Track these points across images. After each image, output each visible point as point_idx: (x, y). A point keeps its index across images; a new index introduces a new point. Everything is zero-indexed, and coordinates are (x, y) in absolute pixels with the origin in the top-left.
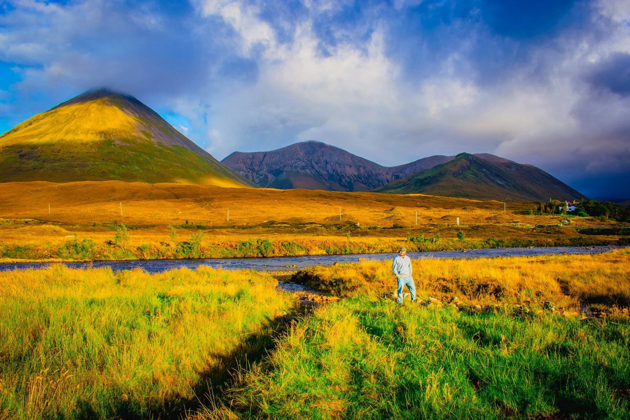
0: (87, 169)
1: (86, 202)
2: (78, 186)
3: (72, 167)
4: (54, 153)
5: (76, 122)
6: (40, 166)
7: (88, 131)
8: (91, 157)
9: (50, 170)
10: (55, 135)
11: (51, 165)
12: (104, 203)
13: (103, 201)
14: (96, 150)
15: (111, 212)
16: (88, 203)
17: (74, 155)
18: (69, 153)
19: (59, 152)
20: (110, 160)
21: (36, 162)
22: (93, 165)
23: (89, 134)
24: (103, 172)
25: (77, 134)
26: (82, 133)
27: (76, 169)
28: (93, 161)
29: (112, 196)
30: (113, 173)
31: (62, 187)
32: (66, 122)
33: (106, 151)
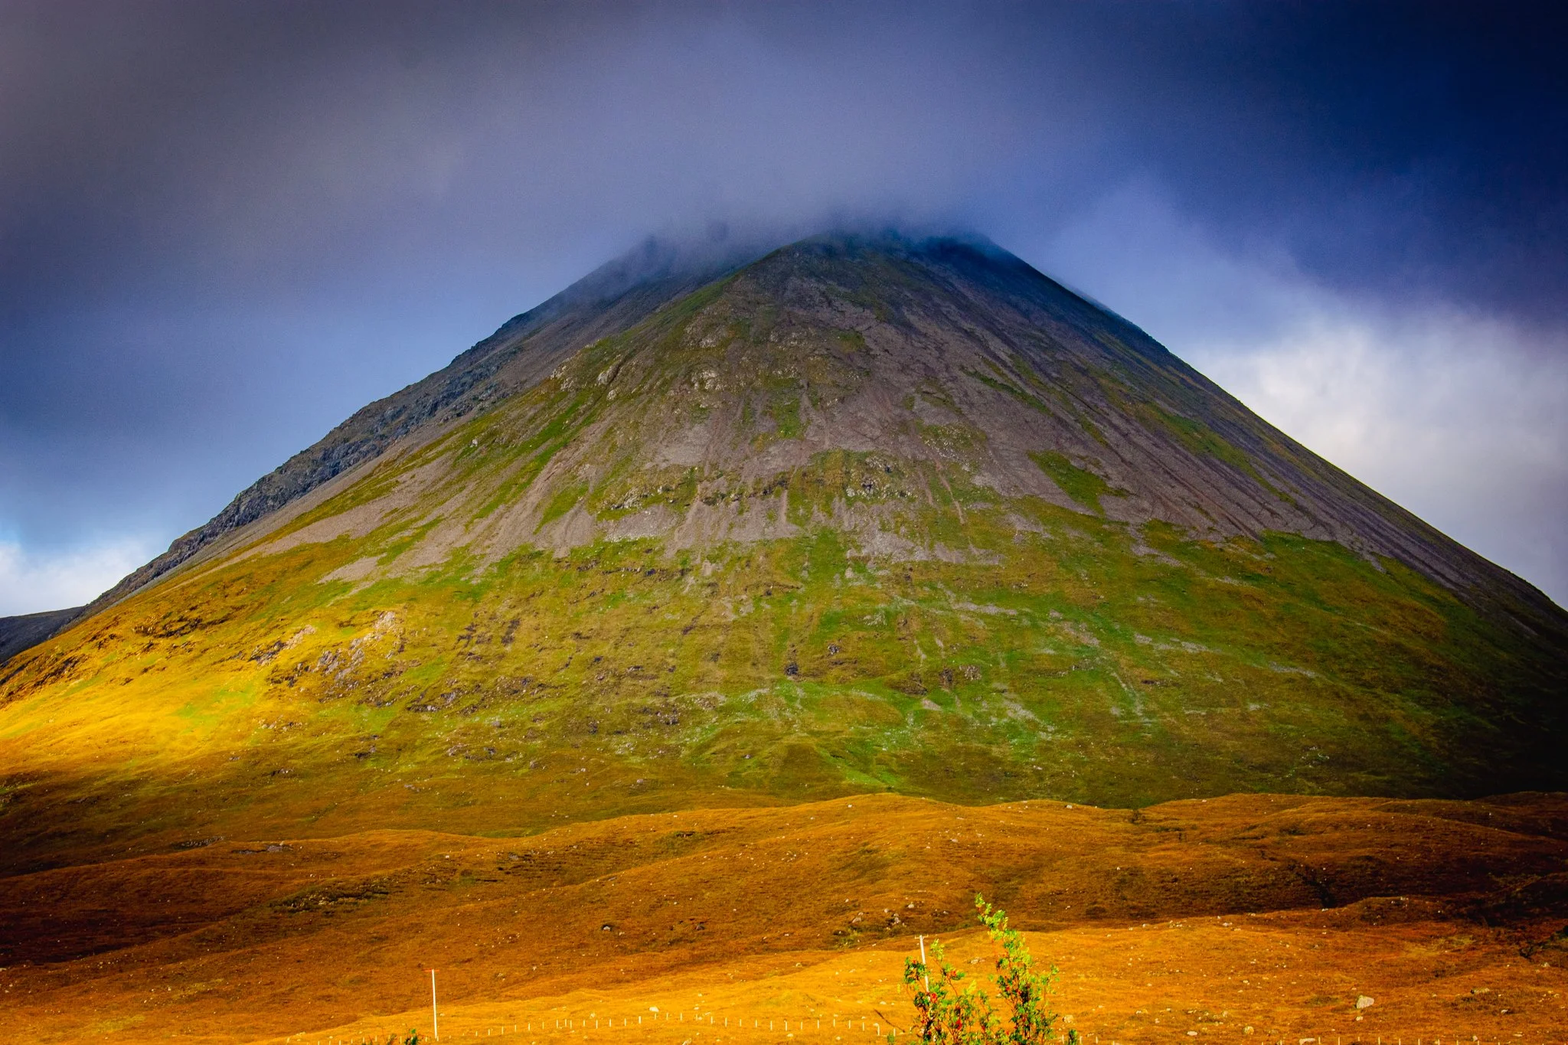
0: (691, 737)
1: (683, 952)
2: (629, 844)
3: (595, 730)
4: (477, 649)
5: (610, 431)
6: (394, 734)
7: (689, 483)
8: (715, 657)
9: (460, 762)
10: (481, 526)
11: (461, 723)
12: (807, 956)
13: (800, 945)
14: (745, 610)
15: (857, 1016)
16: (698, 961)
17: (605, 650)
18: (570, 641)
19: (507, 640)
20: (836, 671)
21: (366, 712)
22: (726, 711)
23: (696, 504)
24: (796, 756)
25: (616, 511)
26: (647, 499)
27: (623, 745)
28: (727, 685)
29: (856, 907)
30: (862, 757)
31: (526, 857)
32: (545, 436)
33: (809, 608)
